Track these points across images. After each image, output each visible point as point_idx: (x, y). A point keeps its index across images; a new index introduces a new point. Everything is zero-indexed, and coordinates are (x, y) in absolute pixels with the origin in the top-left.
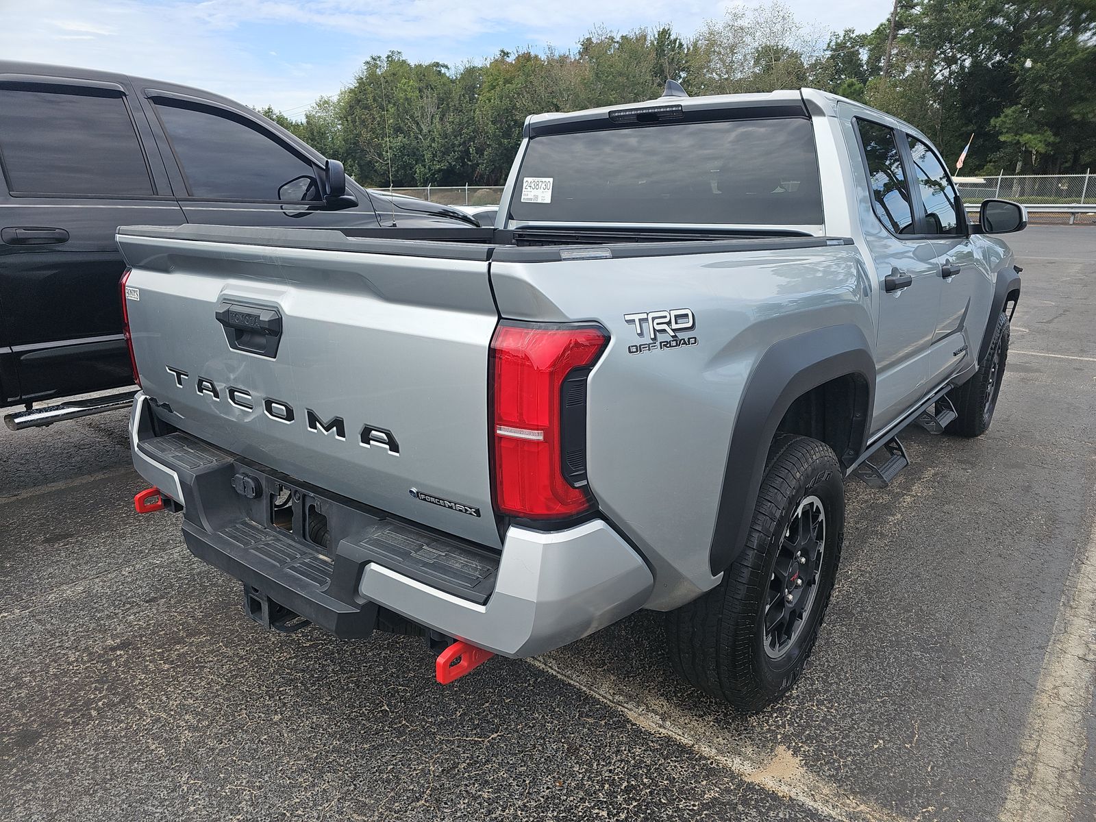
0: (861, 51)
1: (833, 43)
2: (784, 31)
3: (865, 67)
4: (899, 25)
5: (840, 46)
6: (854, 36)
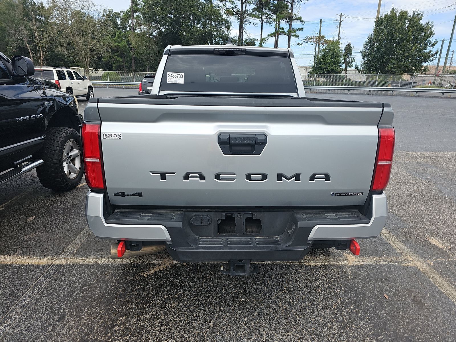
0: (117, 19)
1: (105, 14)
2: (88, 6)
3: (120, 26)
4: (135, 11)
5: (108, 16)
6: (113, 12)
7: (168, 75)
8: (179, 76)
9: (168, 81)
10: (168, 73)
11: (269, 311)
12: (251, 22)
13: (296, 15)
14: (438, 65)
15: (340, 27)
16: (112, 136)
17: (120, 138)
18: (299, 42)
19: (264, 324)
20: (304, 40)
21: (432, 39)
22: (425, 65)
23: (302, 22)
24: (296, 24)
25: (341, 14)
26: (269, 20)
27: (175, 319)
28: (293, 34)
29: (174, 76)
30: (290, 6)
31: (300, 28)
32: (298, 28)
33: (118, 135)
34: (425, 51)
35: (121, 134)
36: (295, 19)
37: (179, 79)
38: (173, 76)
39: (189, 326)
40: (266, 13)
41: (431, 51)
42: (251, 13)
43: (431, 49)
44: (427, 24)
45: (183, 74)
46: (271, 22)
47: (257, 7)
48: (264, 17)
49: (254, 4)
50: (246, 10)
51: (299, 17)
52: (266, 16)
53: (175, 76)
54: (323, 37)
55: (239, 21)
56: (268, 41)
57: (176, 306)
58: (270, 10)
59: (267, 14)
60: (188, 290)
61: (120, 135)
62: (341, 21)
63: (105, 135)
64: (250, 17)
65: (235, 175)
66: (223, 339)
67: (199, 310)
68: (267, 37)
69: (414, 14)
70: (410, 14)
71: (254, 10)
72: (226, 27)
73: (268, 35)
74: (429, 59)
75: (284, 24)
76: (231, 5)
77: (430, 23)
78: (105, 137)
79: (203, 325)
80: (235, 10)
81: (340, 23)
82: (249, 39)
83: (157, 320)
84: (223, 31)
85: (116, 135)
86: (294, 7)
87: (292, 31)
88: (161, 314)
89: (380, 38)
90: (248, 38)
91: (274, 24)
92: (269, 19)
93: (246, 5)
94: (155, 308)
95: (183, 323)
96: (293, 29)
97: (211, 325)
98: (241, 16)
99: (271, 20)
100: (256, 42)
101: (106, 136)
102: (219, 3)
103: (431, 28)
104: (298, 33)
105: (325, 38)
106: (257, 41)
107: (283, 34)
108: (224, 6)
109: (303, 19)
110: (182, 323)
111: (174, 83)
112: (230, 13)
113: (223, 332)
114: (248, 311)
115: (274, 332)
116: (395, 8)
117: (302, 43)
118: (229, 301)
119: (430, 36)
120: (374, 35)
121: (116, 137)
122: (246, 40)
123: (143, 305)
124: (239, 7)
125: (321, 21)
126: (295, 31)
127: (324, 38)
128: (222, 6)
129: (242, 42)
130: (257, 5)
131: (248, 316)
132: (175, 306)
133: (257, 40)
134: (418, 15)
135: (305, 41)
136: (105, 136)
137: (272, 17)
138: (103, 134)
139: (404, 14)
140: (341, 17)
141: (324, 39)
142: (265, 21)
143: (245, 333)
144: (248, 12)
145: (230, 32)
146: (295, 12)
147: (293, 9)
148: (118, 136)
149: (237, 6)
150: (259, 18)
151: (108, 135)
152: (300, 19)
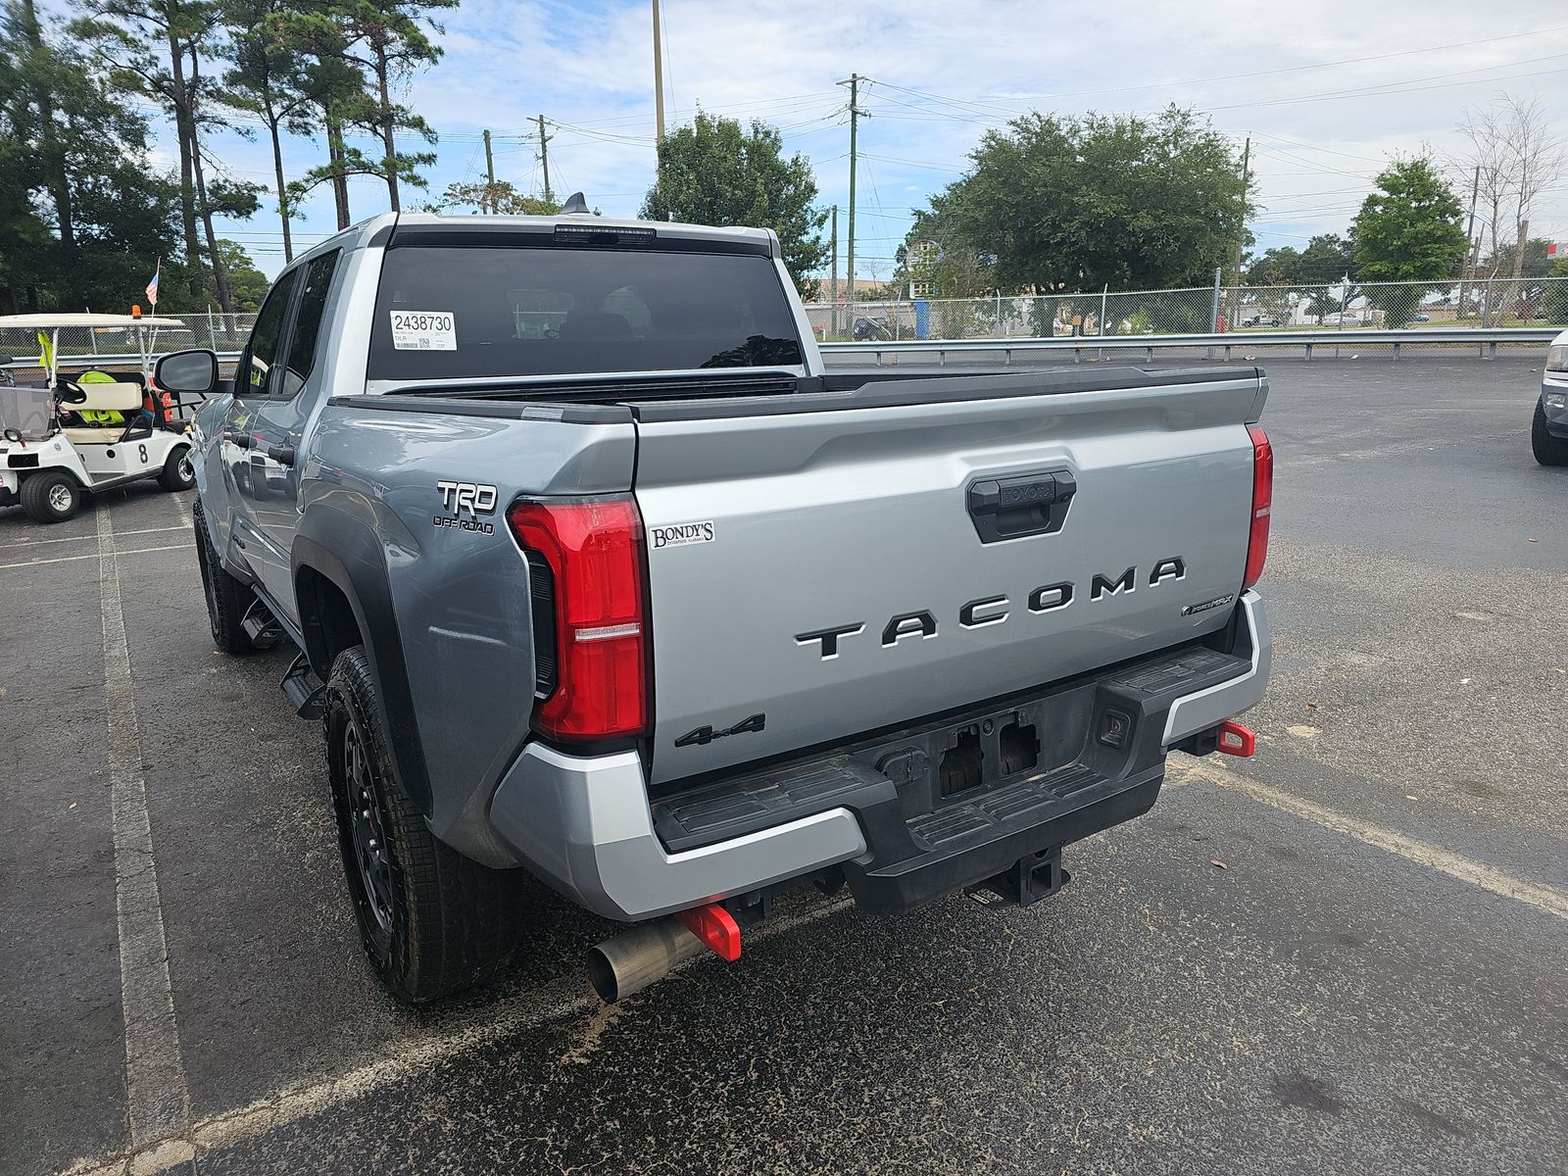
7: (394, 323)
8: (436, 323)
9: (395, 342)
10: (393, 314)
11: (1032, 1001)
12: (225, 124)
13: (403, 110)
14: (834, 277)
15: (544, 158)
16: (682, 535)
17: (708, 536)
18: (428, 203)
19: (1057, 1037)
20: (445, 195)
21: (817, 204)
22: (812, 279)
23: (429, 134)
24: (407, 141)
25: (541, 116)
26: (298, 120)
27: (825, 1136)
28: (405, 174)
29: (419, 322)
30: (372, 77)
31: (425, 153)
32: (419, 155)
33: (704, 527)
34: (805, 238)
35: (710, 524)
36: (402, 123)
37: (437, 334)
38: (412, 322)
39: (884, 1134)
40: (282, 95)
41: (818, 238)
42: (219, 90)
43: (819, 233)
44: (795, 161)
45: (450, 315)
46: (310, 128)
47: (240, 70)
48: (276, 110)
49: (230, 58)
50: (197, 79)
51: (413, 118)
52: (286, 103)
53: (421, 325)
54: (506, 188)
55: (174, 114)
56: (313, 194)
57: (786, 1100)
58: (296, 84)
59: (290, 98)
60: (769, 1044)
61: (708, 527)
62: (544, 141)
63: (659, 534)
64: (216, 105)
65: (1006, 601)
66: (1002, 1120)
67: (863, 1081)
68: (307, 181)
69: (756, 132)
70: (746, 132)
71: (233, 79)
72: (124, 138)
73: (310, 173)
74: (817, 261)
75: (360, 139)
76: (132, 56)
77: (801, 160)
78: (661, 542)
79: (915, 1111)
80: (152, 72)
81: (544, 147)
82: (227, 184)
83: (775, 1163)
84: (115, 151)
85: (697, 530)
86: (389, 81)
87: (400, 165)
88: (766, 1142)
89: (682, 197)
90: (226, 181)
91: (322, 135)
92: (301, 116)
93: (195, 58)
94: (729, 1136)
95: (856, 1134)
96: (399, 155)
97: (935, 1102)
98: (183, 100)
99: (309, 120)
100: (260, 197)
101: (665, 537)
102: (76, 43)
103: (808, 174)
104: (419, 170)
105: (513, 192)
106: (262, 193)
107: (367, 170)
108: (100, 57)
109: (429, 123)
110: (854, 1135)
111: (419, 349)
112: (128, 81)
113: (987, 1102)
114: (983, 1023)
115: (1097, 1045)
116: (705, 112)
117: (440, 206)
118: (912, 1023)
119: (810, 196)
120: (665, 190)
121: (698, 535)
122: (220, 187)
123: (681, 1145)
124: (166, 62)
125: (486, 134)
126: (410, 163)
127: (511, 190)
128: (92, 57)
129: (203, 195)
130: (240, 61)
131: (1000, 1036)
132: (781, 1103)
133: (265, 188)
134: (767, 134)
135: (448, 198)
136: (662, 537)
137: (308, 111)
138: (655, 531)
139: (729, 131)
140: (542, 126)
141: (510, 194)
142: (283, 122)
143: (1037, 1078)
144: (206, 86)
145: (148, 155)
146: (395, 99)
147: (389, 90)
148: (702, 531)
149: (157, 58)
150: (259, 110)
151: (670, 534)
152: (418, 123)
